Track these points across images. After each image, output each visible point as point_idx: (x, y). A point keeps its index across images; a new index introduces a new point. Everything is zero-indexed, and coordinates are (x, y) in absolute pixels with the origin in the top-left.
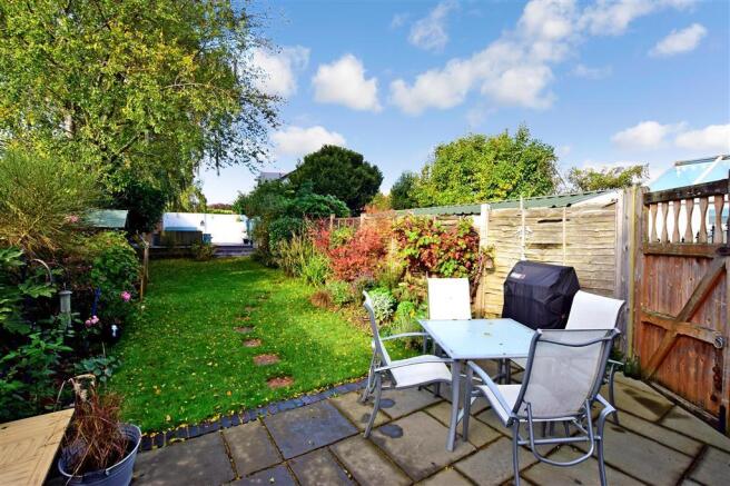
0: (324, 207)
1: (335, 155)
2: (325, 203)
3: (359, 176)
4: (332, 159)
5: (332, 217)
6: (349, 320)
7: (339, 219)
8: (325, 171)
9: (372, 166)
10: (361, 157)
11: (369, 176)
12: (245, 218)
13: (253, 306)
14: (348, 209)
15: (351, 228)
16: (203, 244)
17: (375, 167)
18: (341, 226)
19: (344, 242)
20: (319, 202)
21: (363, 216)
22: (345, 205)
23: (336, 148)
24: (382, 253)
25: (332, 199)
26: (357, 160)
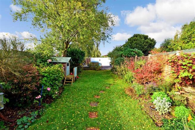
0: (133, 53)
1: (138, 37)
2: (134, 52)
3: (147, 43)
4: (137, 38)
5: (136, 56)
6: (143, 106)
7: (139, 57)
8: (134, 42)
9: (152, 39)
10: (147, 36)
11: (151, 42)
12: (110, 58)
13: (103, 91)
14: (143, 53)
15: (144, 61)
16: (98, 66)
17: (153, 39)
18: (140, 60)
19: (141, 66)
20: (132, 51)
21: (149, 55)
22: (141, 52)
23: (138, 35)
24: (160, 72)
25: (136, 50)
26: (146, 37)
